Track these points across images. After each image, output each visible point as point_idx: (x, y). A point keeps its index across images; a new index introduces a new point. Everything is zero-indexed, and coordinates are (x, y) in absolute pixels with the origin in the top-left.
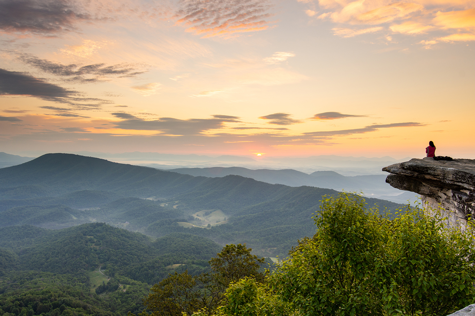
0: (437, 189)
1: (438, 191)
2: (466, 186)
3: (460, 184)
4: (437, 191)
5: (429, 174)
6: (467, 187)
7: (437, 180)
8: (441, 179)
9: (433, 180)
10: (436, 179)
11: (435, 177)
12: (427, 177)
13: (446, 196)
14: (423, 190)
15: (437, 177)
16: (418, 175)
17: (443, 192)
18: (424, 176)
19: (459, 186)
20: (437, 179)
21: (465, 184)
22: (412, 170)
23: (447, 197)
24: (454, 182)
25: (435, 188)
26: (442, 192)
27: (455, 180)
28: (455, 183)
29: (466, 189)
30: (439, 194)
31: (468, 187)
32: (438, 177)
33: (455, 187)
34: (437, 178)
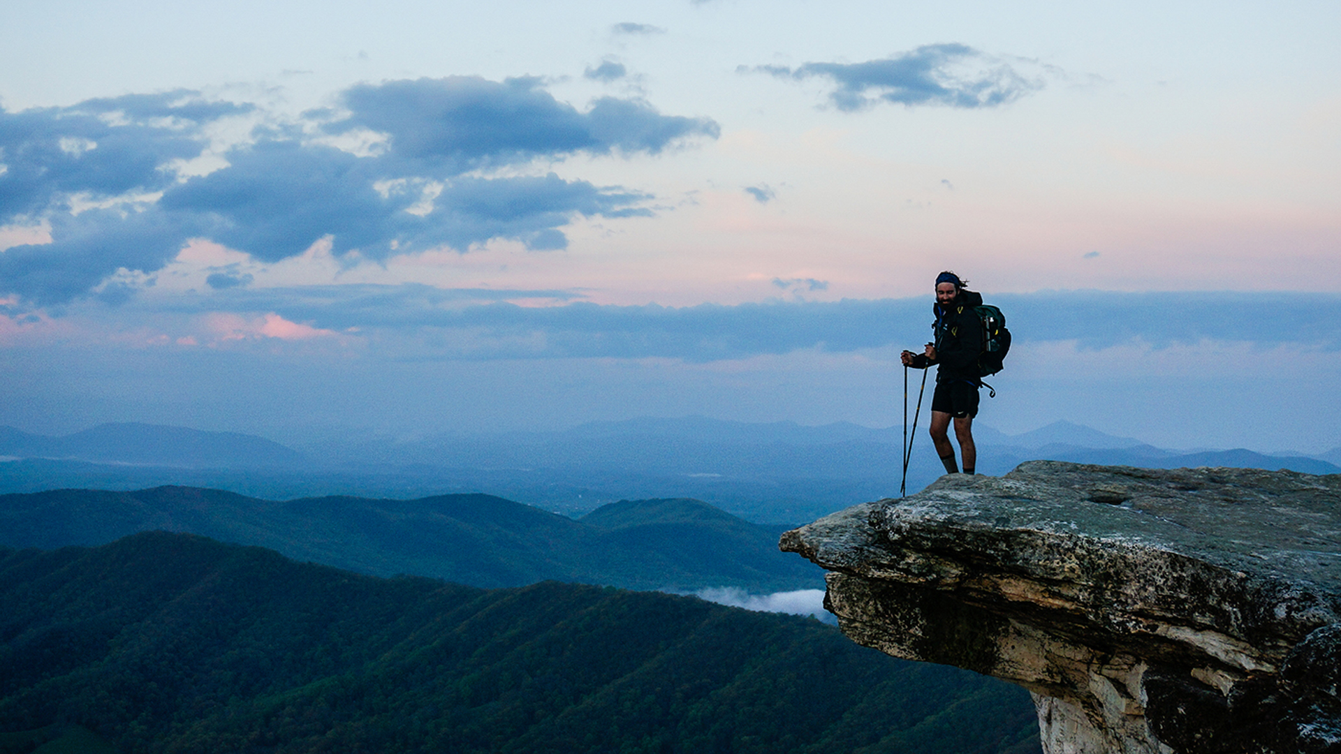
0: (1079, 657)
1: (1089, 663)
2: (1213, 644)
3: (1185, 634)
4: (1083, 668)
5: (1022, 573)
6: (1222, 656)
7: (1063, 609)
8: (1085, 605)
9: (1045, 608)
10: (1058, 602)
11: (1056, 589)
12: (1014, 589)
13: (1124, 701)
14: (1015, 655)
15: (1065, 591)
16: (960, 577)
17: (1113, 674)
18: (996, 587)
19: (1183, 645)
20: (1067, 605)
21: (1213, 634)
22: (928, 550)
23: (1128, 706)
24: (1151, 622)
25: (1069, 652)
26: (1105, 672)
27: (1157, 613)
28: (1162, 629)
29: (1216, 663)
30: (1091, 683)
31: (1227, 652)
32: (1071, 594)
33: (1166, 649)
34: (1068, 599)
